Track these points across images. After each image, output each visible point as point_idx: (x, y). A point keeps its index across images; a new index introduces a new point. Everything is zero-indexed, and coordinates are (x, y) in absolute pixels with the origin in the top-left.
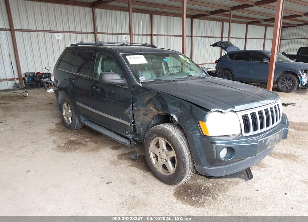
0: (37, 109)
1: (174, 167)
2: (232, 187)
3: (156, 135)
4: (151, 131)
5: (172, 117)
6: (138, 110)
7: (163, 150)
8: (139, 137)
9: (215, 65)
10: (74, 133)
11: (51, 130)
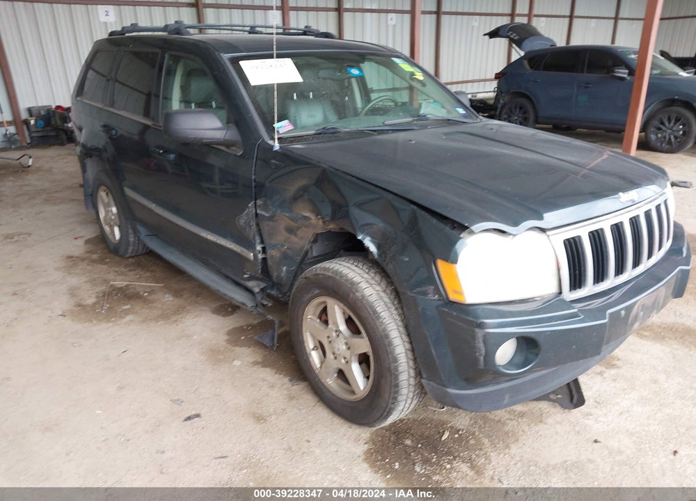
0: (47, 201)
1: (368, 378)
2: (526, 428)
3: (317, 292)
4: (305, 278)
5: (361, 243)
6: (271, 218)
7: (338, 331)
8: (279, 289)
9: (495, 84)
10: (126, 266)
11: (71, 257)
